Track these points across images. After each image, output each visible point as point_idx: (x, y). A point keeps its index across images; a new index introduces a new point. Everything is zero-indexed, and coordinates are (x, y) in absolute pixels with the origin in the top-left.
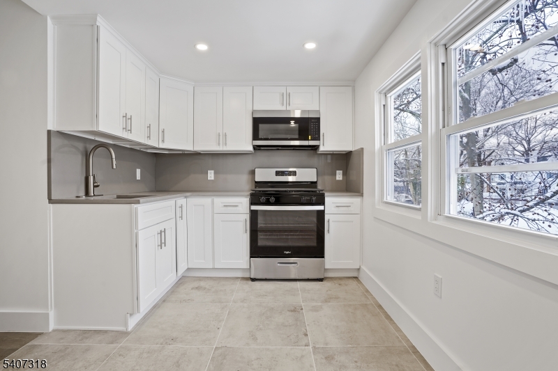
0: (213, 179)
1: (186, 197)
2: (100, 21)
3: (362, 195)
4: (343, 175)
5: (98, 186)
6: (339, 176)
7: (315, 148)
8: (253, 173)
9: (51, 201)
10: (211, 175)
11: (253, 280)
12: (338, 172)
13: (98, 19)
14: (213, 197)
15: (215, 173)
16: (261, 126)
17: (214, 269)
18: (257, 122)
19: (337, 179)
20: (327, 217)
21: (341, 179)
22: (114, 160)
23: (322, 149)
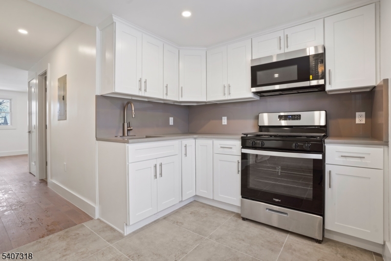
0: (226, 124)
1: (195, 139)
2: (115, 18)
3: (386, 144)
4: (366, 117)
5: (131, 130)
6: (360, 119)
7: (322, 88)
8: (257, 118)
9: (97, 139)
10: (225, 121)
11: (244, 219)
12: (357, 114)
13: (114, 17)
14: (214, 139)
15: (228, 119)
16: (259, 74)
17: (213, 200)
18: (255, 70)
19: (358, 121)
20: (328, 168)
21: (363, 122)
22: (133, 111)
23: (328, 88)
